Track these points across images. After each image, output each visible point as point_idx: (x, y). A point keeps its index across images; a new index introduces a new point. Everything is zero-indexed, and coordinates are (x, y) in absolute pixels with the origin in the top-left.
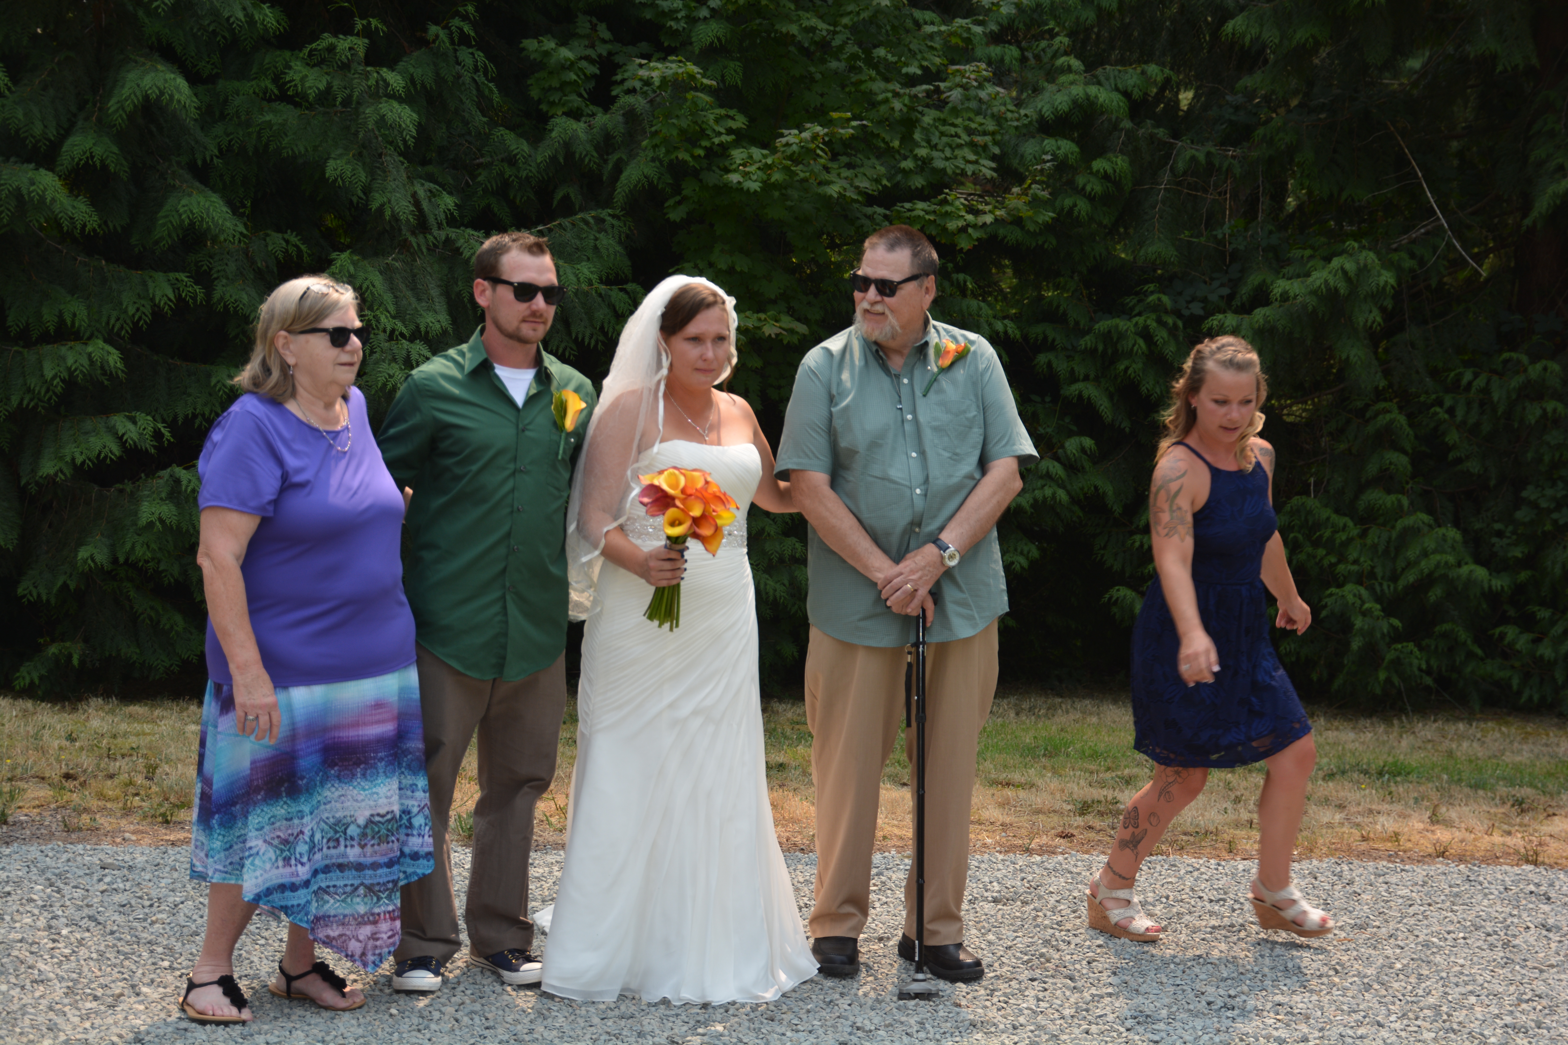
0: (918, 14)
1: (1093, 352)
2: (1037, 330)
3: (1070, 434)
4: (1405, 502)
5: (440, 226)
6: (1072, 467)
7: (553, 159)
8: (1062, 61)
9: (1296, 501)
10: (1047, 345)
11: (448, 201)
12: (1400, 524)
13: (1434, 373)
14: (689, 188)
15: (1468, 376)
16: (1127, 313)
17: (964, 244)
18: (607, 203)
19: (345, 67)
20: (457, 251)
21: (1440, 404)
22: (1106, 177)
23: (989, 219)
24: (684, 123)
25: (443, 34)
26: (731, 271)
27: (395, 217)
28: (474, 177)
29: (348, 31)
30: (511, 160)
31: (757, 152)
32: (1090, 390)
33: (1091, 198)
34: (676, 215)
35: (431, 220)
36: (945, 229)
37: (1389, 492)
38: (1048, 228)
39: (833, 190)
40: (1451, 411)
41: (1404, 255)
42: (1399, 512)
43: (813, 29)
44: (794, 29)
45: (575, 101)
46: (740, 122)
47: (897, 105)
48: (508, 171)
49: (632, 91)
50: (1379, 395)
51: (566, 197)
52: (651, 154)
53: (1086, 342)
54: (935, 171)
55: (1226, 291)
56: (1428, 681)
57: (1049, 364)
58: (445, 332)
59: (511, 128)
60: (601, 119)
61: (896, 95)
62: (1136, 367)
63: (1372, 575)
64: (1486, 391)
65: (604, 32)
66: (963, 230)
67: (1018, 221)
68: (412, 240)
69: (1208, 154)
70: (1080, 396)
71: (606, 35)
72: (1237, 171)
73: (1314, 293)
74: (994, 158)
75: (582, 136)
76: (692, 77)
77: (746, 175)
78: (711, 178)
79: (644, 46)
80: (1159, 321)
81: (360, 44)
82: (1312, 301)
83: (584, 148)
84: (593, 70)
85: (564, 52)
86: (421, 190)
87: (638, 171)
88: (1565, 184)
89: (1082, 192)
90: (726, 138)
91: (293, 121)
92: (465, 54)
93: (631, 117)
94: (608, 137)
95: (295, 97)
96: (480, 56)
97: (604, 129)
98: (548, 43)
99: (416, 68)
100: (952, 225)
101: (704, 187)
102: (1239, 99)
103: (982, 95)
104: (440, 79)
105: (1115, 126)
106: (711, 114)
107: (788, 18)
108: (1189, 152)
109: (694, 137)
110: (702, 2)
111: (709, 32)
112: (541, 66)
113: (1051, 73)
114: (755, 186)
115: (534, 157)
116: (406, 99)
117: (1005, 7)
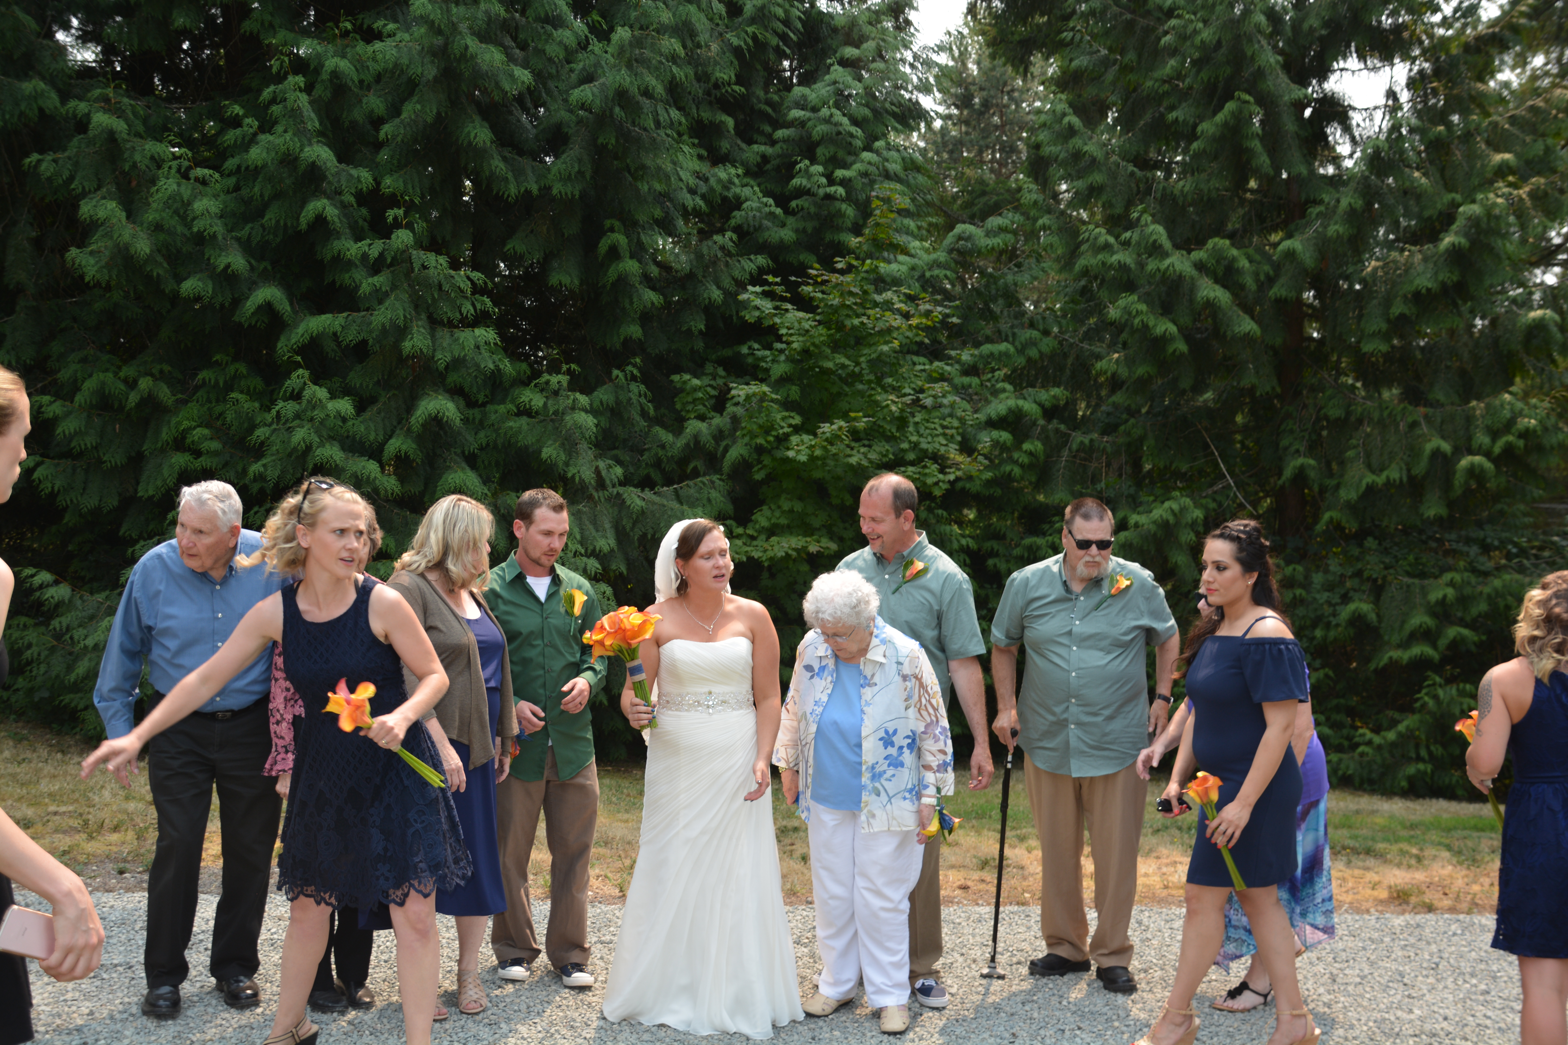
2: (988, 545)
5: (614, 486)
7: (687, 445)
8: (1000, 385)
10: (993, 554)
11: (619, 471)
14: (767, 460)
16: (1044, 534)
17: (937, 492)
18: (719, 471)
19: (556, 393)
20: (623, 501)
22: (1031, 454)
23: (952, 477)
24: (761, 421)
25: (621, 375)
26: (791, 511)
27: (582, 480)
29: (558, 372)
30: (663, 446)
31: (806, 437)
33: (1022, 466)
34: (759, 476)
35: (608, 482)
36: (925, 484)
38: (989, 483)
39: (853, 460)
43: (843, 366)
44: (829, 365)
45: (701, 409)
46: (797, 420)
47: (893, 408)
48: (661, 453)
49: (737, 404)
51: (695, 468)
52: (744, 441)
54: (922, 450)
58: (612, 550)
59: (663, 427)
60: (718, 420)
65: (721, 371)
66: (937, 484)
67: (972, 479)
68: (595, 495)
69: (1091, 441)
71: (723, 373)
72: (1109, 450)
73: (1155, 522)
75: (705, 431)
76: (765, 394)
77: (798, 451)
78: (779, 454)
79: (747, 378)
81: (564, 379)
82: (1153, 528)
83: (706, 438)
84: (713, 392)
85: (696, 382)
86: (602, 464)
87: (736, 452)
88: (1300, 461)
89: (1016, 462)
90: (787, 430)
91: (525, 427)
92: (634, 386)
93: (735, 419)
94: (721, 431)
95: (525, 412)
96: (643, 388)
97: (718, 426)
98: (687, 377)
99: (604, 395)
100: (930, 481)
101: (774, 459)
102: (1110, 409)
103: (945, 401)
104: (618, 402)
105: (1034, 423)
106: (778, 416)
107: (827, 358)
108: (1079, 438)
109: (767, 430)
110: (781, 351)
111: (780, 369)
112: (682, 390)
113: (995, 393)
114: (803, 458)
115: (674, 443)
116: (592, 411)
117: (965, 355)
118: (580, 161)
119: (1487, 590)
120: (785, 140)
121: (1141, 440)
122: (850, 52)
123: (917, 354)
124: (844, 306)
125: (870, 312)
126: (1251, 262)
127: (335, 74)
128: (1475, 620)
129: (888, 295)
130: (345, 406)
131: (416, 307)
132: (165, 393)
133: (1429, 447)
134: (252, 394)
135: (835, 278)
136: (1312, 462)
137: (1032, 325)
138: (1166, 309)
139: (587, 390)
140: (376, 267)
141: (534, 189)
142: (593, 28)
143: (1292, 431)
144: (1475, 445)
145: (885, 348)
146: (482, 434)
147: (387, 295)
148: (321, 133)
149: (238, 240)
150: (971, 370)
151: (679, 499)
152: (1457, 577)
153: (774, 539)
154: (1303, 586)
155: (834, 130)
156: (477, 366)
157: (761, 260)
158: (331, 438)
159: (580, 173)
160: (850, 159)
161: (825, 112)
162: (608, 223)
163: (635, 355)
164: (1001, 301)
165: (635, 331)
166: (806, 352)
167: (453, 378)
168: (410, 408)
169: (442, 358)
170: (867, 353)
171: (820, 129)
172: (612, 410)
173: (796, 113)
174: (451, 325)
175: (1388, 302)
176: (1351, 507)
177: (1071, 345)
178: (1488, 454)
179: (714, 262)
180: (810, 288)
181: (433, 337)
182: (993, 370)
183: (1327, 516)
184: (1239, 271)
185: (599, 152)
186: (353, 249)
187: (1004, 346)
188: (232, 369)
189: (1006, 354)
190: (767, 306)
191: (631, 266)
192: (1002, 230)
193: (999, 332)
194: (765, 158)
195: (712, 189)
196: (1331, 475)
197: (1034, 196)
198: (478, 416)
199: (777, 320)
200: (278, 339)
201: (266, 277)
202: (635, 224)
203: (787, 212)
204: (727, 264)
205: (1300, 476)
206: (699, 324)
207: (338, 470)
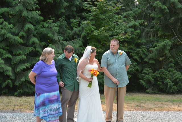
0: (115, 15)
1: (136, 53)
2: (130, 51)
3: (134, 62)
4: (174, 69)
5: (61, 41)
6: (134, 66)
7: (74, 33)
8: (132, 20)
9: (161, 69)
10: (131, 52)
11: (62, 38)
12: (173, 72)
13: (177, 54)
14: (89, 35)
15: (180, 54)
16: (140, 48)
18: (80, 38)
19: (50, 23)
20: (63, 44)
21: (177, 58)
22: (137, 33)
23: (124, 38)
24: (89, 28)
25: (61, 19)
26: (94, 45)
27: (56, 40)
28: (65, 35)
29: (51, 19)
30: (69, 33)
31: (97, 31)
32: (136, 57)
33: (136, 35)
34: (88, 39)
37: (172, 68)
38: (131, 38)
39: (106, 35)
40: (179, 59)
41: (172, 41)
42: (173, 71)
43: (103, 17)
44: (101, 17)
45: (76, 26)
46: (95, 28)
47: (113, 25)
48: (69, 34)
49: (82, 25)
50: (170, 57)
51: (75, 37)
52: (85, 32)
53: (136, 52)
54: (117, 33)
55: (152, 45)
56: (177, 90)
57: (131, 54)
58: (62, 53)
59: (69, 29)
60: (79, 28)
61: (113, 24)
62: (141, 54)
63: (170, 78)
65: (79, 18)
66: (121, 39)
67: (127, 38)
68: (58, 42)
69: (149, 30)
70: (135, 58)
71: (80, 19)
72: (152, 32)
73: (162, 45)
74: (124, 31)
75: (77, 30)
76: (89, 23)
77: (96, 33)
78: (92, 34)
79: (84, 20)
80: (144, 49)
81: (52, 21)
82: (162, 46)
83: (77, 31)
84: (78, 23)
85: (75, 21)
86: (59, 37)
87: (83, 34)
89: (134, 34)
90: (93, 29)
91: (44, 30)
93: (82, 28)
94: (80, 30)
95: (45, 27)
96: (65, 22)
97: (79, 29)
98: (73, 20)
99: (58, 23)
100: (120, 38)
101: (91, 35)
102: (152, 23)
103: (122, 23)
104: (61, 24)
105: (138, 27)
106: (92, 27)
107: (100, 16)
108: (147, 30)
110: (90, 14)
111: (91, 18)
112: (72, 22)
113: (130, 21)
114: (97, 35)
115: (72, 33)
116: (57, 27)
117: (125, 14)
121: (159, 29)
124: (103, 6)
125: (108, 7)
129: (111, 3)
130: (11, 26)
131: (24, 7)
137: (137, 7)
139: (56, 23)
145: (111, 13)
146: (37, 31)
150: (125, 17)
151: (73, 43)
156: (36, 18)
158: (9, 32)
163: (64, 15)
165: (63, 11)
166: (96, 15)
168: (23, 26)
169: (30, 16)
170: (107, 15)
172: (60, 26)
174: (31, 10)
177: (144, 11)
180: (96, 2)
182: (130, 17)
187: (131, 12)
190: (88, 6)
193: (130, 9)
199: (90, 9)
206: (75, 9)
207: (11, 38)
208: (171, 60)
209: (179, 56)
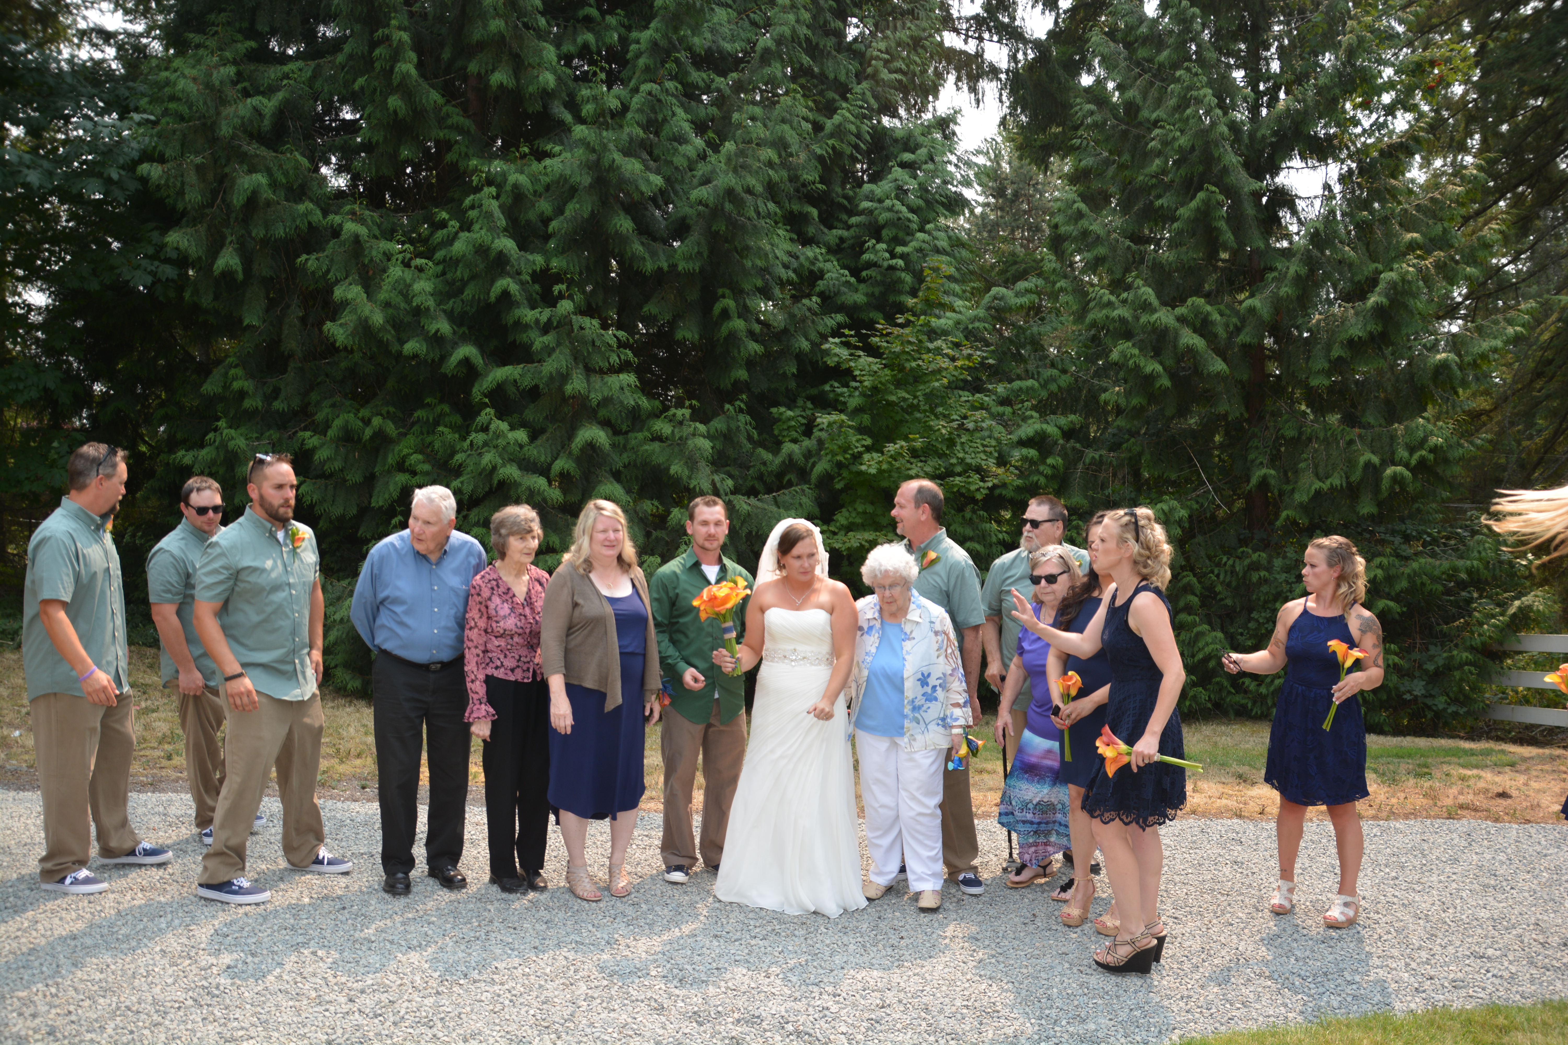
4: (1197, 619)
7: (783, 462)
8: (1028, 413)
11: (730, 483)
13: (1210, 558)
14: (845, 473)
15: (1225, 559)
17: (979, 497)
18: (808, 482)
19: (681, 423)
21: (1212, 572)
22: (1052, 467)
23: (990, 484)
24: (841, 443)
25: (732, 408)
26: (865, 513)
29: (682, 407)
30: (765, 464)
31: (875, 455)
33: (1046, 477)
34: (839, 486)
37: (1189, 615)
41: (1193, 502)
42: (1194, 624)
43: (905, 399)
44: (893, 398)
45: (794, 434)
46: (868, 442)
47: (944, 432)
48: (763, 468)
49: (822, 429)
51: (789, 480)
52: (827, 458)
56: (1209, 705)
59: (764, 449)
60: (807, 443)
64: (1233, 566)
65: (809, 405)
66: (978, 490)
67: (1005, 487)
69: (1101, 456)
72: (1115, 463)
74: (996, 458)
75: (797, 451)
76: (846, 421)
77: (869, 466)
78: (854, 468)
79: (828, 409)
81: (687, 412)
83: (798, 457)
85: (790, 413)
86: (717, 478)
87: (822, 467)
88: (1264, 471)
89: (1042, 474)
90: (860, 449)
91: (657, 449)
92: (741, 417)
93: (820, 442)
94: (809, 451)
95: (658, 438)
96: (748, 418)
97: (807, 447)
98: (782, 409)
99: (718, 424)
100: (973, 488)
101: (851, 472)
102: (1115, 431)
103: (984, 425)
104: (729, 429)
105: (1056, 443)
106: (854, 438)
107: (891, 393)
108: (1091, 454)
109: (845, 449)
110: (856, 388)
111: (854, 402)
112: (779, 420)
113: (1025, 419)
114: (873, 471)
115: (773, 461)
116: (709, 436)
117: (1001, 389)
118: (699, 244)
119: (1407, 571)
120: (857, 225)
121: (1140, 454)
122: (907, 157)
123: (963, 389)
124: (904, 352)
125: (925, 356)
126: (1222, 315)
127: (516, 186)
128: (1398, 595)
129: (939, 343)
130: (521, 435)
131: (575, 359)
132: (391, 428)
133: (1362, 460)
134: (454, 428)
135: (896, 331)
136: (1272, 472)
137: (1053, 365)
138: (1157, 353)
139: (704, 422)
140: (546, 329)
141: (665, 266)
142: (709, 143)
143: (1257, 448)
144: (1397, 458)
145: (937, 384)
146: (625, 455)
147: (553, 349)
148: (505, 230)
149: (444, 311)
150: (1005, 402)
151: (777, 504)
152: (1385, 561)
153: (851, 534)
154: (1267, 569)
155: (896, 216)
156: (621, 402)
157: (840, 318)
158: (511, 460)
159: (699, 253)
160: (908, 238)
161: (888, 203)
162: (720, 291)
163: (742, 392)
164: (1028, 347)
165: (742, 374)
166: (875, 389)
167: (602, 413)
168: (571, 436)
169: (595, 397)
170: (923, 389)
171: (884, 216)
172: (725, 436)
173: (866, 204)
174: (601, 372)
175: (1329, 347)
176: (1304, 508)
177: (1085, 381)
178: (1407, 466)
179: (804, 320)
180: (877, 339)
181: (588, 381)
182: (1023, 402)
183: (1284, 514)
184: (1213, 323)
185: (713, 238)
186: (529, 315)
187: (1030, 383)
188: (438, 409)
189: (1032, 388)
190: (844, 353)
191: (738, 324)
192: (1028, 291)
193: (1027, 371)
194: (842, 239)
195: (801, 265)
196: (1288, 482)
197: (1054, 265)
198: (622, 442)
199: (852, 364)
200: (473, 385)
201: (464, 339)
202: (742, 291)
203: (860, 280)
204: (813, 322)
205: (1264, 483)
206: (792, 369)
207: (516, 484)
208: (1186, 580)
209: (1218, 565)
